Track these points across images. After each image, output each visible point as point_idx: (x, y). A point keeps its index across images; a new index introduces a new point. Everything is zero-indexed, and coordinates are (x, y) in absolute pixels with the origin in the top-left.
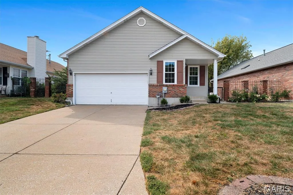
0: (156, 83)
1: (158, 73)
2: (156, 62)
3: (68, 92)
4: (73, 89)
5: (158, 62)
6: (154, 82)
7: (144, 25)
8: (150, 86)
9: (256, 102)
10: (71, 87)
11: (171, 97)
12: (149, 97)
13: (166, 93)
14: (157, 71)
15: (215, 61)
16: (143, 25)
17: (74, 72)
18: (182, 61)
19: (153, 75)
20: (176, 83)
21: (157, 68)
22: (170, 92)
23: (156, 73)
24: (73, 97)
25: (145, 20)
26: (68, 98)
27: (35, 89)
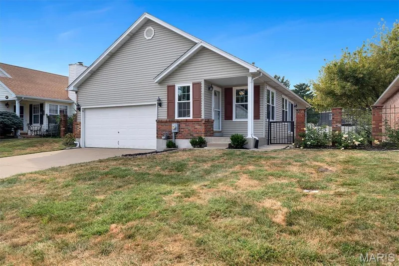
0: (166, 117)
1: (168, 103)
2: (166, 88)
3: (76, 132)
4: (80, 128)
5: (168, 87)
6: (164, 116)
7: (152, 36)
8: (159, 122)
9: (345, 149)
10: (78, 126)
11: (184, 139)
12: (157, 138)
13: (177, 133)
14: (168, 100)
15: (249, 78)
16: (151, 38)
17: (82, 107)
18: (199, 84)
19: (163, 106)
20: (191, 118)
21: (168, 96)
22: (182, 130)
23: (166, 104)
24: (80, 138)
25: (153, 30)
26: (77, 139)
27: (66, 128)
